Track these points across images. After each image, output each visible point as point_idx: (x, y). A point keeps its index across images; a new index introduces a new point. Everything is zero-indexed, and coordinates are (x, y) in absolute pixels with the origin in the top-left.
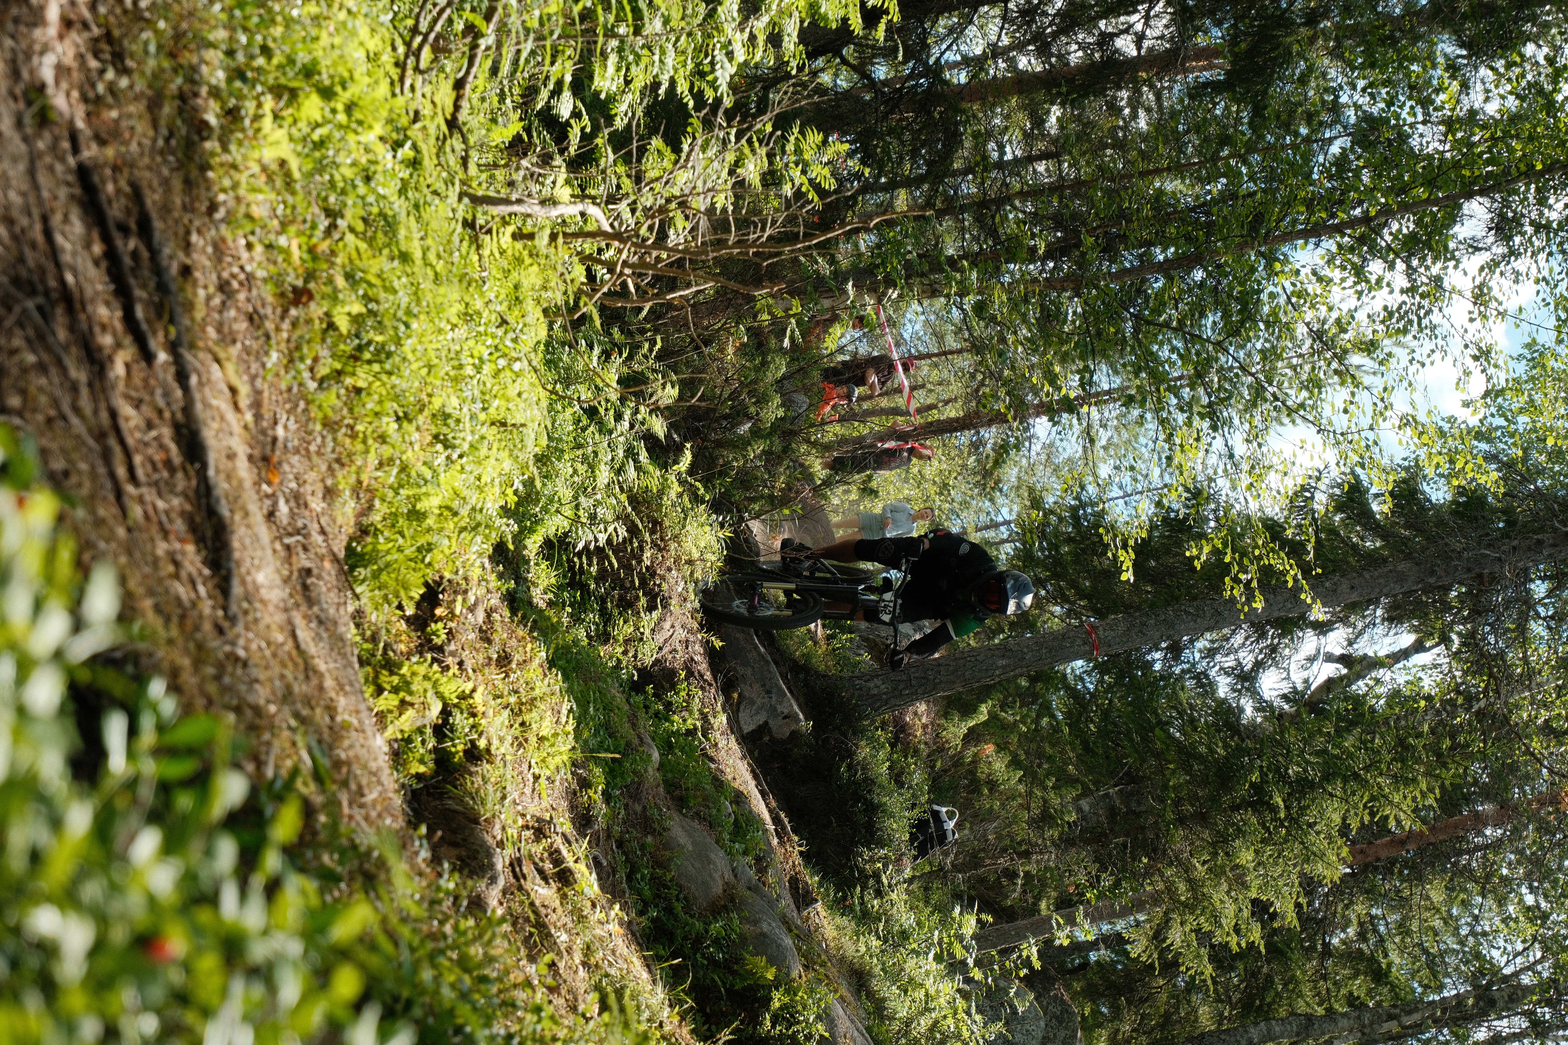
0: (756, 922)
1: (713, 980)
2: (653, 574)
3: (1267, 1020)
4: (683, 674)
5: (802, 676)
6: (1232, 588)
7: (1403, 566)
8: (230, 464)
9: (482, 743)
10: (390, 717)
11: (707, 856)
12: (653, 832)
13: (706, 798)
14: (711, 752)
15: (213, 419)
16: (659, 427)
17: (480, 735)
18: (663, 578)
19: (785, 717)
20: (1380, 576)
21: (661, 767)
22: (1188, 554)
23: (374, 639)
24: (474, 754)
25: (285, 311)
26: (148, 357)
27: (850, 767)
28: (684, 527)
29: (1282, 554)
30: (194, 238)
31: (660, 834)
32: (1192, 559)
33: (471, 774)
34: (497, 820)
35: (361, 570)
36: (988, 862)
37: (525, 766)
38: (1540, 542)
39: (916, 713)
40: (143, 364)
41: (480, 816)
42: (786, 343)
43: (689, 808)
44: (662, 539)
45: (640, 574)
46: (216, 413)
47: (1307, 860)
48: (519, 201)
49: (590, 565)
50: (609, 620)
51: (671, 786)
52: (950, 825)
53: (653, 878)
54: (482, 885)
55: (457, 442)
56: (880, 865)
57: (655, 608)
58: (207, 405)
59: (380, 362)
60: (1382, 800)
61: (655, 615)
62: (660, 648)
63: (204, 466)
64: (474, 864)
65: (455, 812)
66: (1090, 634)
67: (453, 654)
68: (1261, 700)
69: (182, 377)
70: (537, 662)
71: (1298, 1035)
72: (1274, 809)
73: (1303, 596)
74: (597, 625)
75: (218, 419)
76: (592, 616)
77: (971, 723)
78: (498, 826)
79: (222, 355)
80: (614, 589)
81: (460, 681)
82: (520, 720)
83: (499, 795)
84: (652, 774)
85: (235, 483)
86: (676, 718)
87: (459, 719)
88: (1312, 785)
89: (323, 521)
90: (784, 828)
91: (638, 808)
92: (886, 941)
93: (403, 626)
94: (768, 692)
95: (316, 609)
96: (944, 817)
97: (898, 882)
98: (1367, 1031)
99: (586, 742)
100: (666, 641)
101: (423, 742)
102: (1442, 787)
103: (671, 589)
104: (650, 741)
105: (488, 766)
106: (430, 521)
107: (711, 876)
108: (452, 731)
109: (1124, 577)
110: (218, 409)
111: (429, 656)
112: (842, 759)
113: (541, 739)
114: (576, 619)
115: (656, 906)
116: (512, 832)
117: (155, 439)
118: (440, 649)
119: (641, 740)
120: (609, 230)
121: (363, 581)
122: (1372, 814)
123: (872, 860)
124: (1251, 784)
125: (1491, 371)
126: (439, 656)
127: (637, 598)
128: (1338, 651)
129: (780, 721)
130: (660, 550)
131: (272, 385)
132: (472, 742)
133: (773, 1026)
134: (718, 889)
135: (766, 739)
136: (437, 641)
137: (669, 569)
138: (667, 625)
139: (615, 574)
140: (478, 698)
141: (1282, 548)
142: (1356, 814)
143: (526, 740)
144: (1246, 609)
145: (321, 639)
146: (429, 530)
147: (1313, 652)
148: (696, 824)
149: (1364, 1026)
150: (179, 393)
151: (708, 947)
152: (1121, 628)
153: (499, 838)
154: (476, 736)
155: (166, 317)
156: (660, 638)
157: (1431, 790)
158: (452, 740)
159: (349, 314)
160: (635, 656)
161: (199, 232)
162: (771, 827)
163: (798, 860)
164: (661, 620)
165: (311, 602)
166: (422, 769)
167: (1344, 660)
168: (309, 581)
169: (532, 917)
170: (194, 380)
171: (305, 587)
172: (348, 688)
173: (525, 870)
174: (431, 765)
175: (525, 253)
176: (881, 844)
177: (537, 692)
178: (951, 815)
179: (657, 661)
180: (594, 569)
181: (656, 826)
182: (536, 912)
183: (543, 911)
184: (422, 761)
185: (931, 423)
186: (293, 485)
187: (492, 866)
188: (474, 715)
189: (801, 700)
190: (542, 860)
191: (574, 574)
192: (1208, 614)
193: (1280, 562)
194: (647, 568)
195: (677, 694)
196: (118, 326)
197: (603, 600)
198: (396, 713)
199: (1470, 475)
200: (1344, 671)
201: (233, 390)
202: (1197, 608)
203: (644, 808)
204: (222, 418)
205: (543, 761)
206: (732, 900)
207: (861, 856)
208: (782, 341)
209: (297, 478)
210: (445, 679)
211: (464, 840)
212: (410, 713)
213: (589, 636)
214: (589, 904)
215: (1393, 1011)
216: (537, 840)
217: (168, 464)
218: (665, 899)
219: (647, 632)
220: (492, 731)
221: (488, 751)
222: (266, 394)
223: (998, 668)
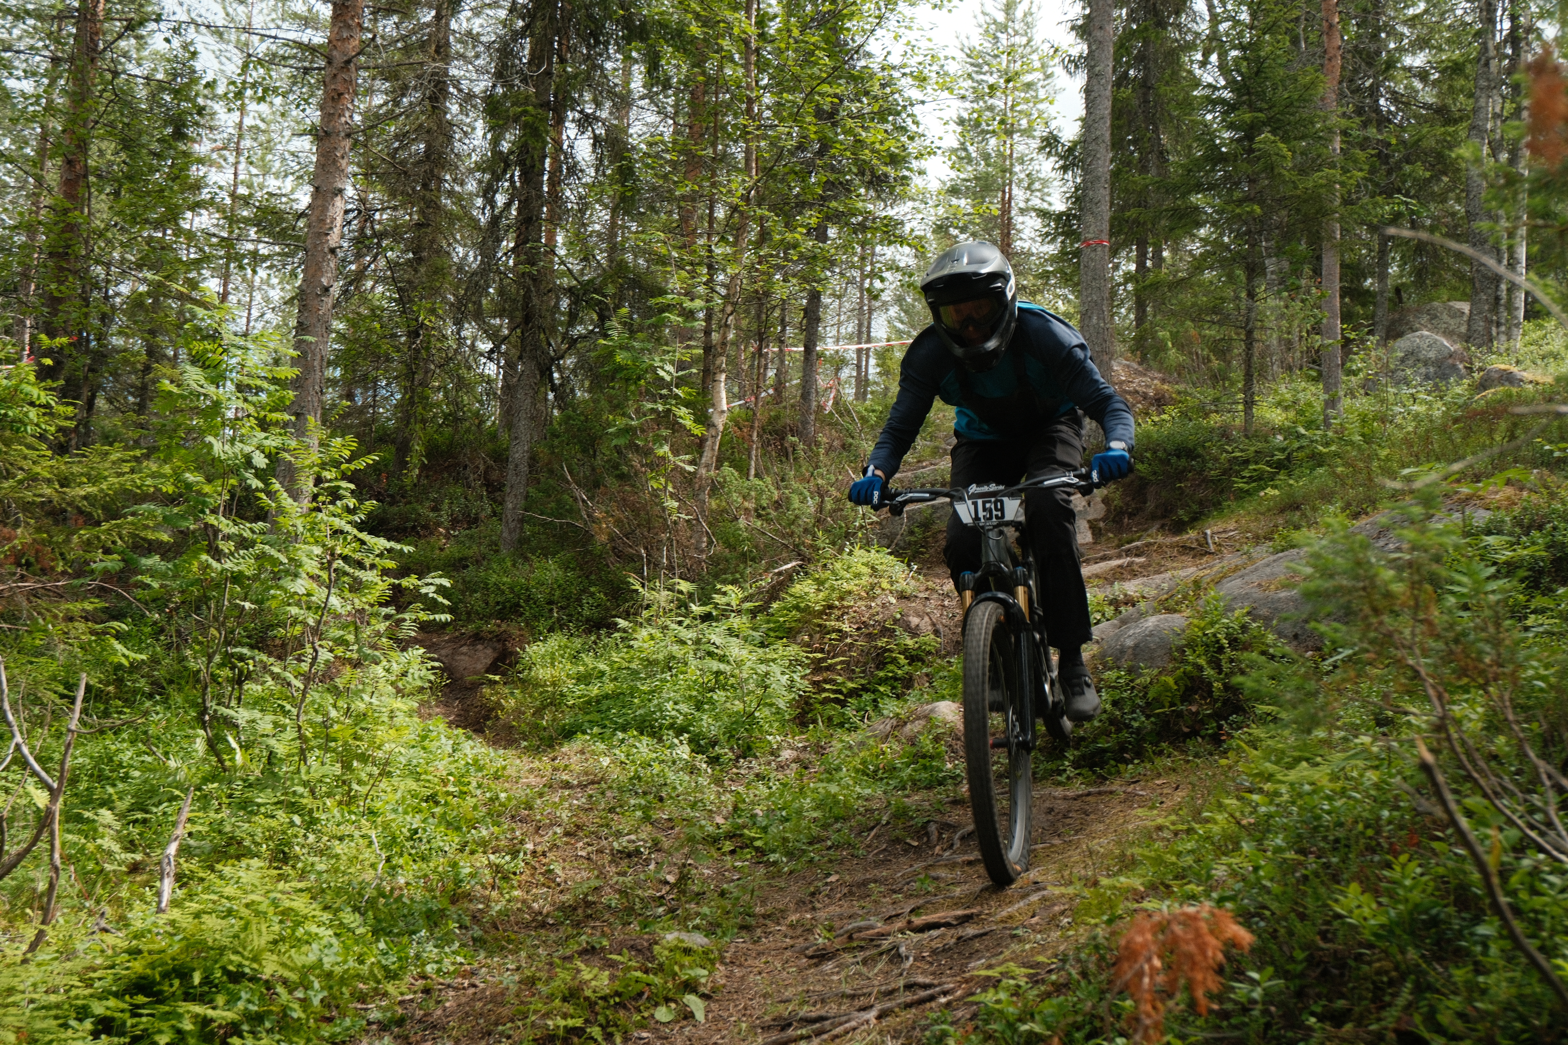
0: (1123, 651)
18: (872, 617)
42: (691, 469)
90: (1137, 548)
129: (1091, 510)
135: (1102, 524)
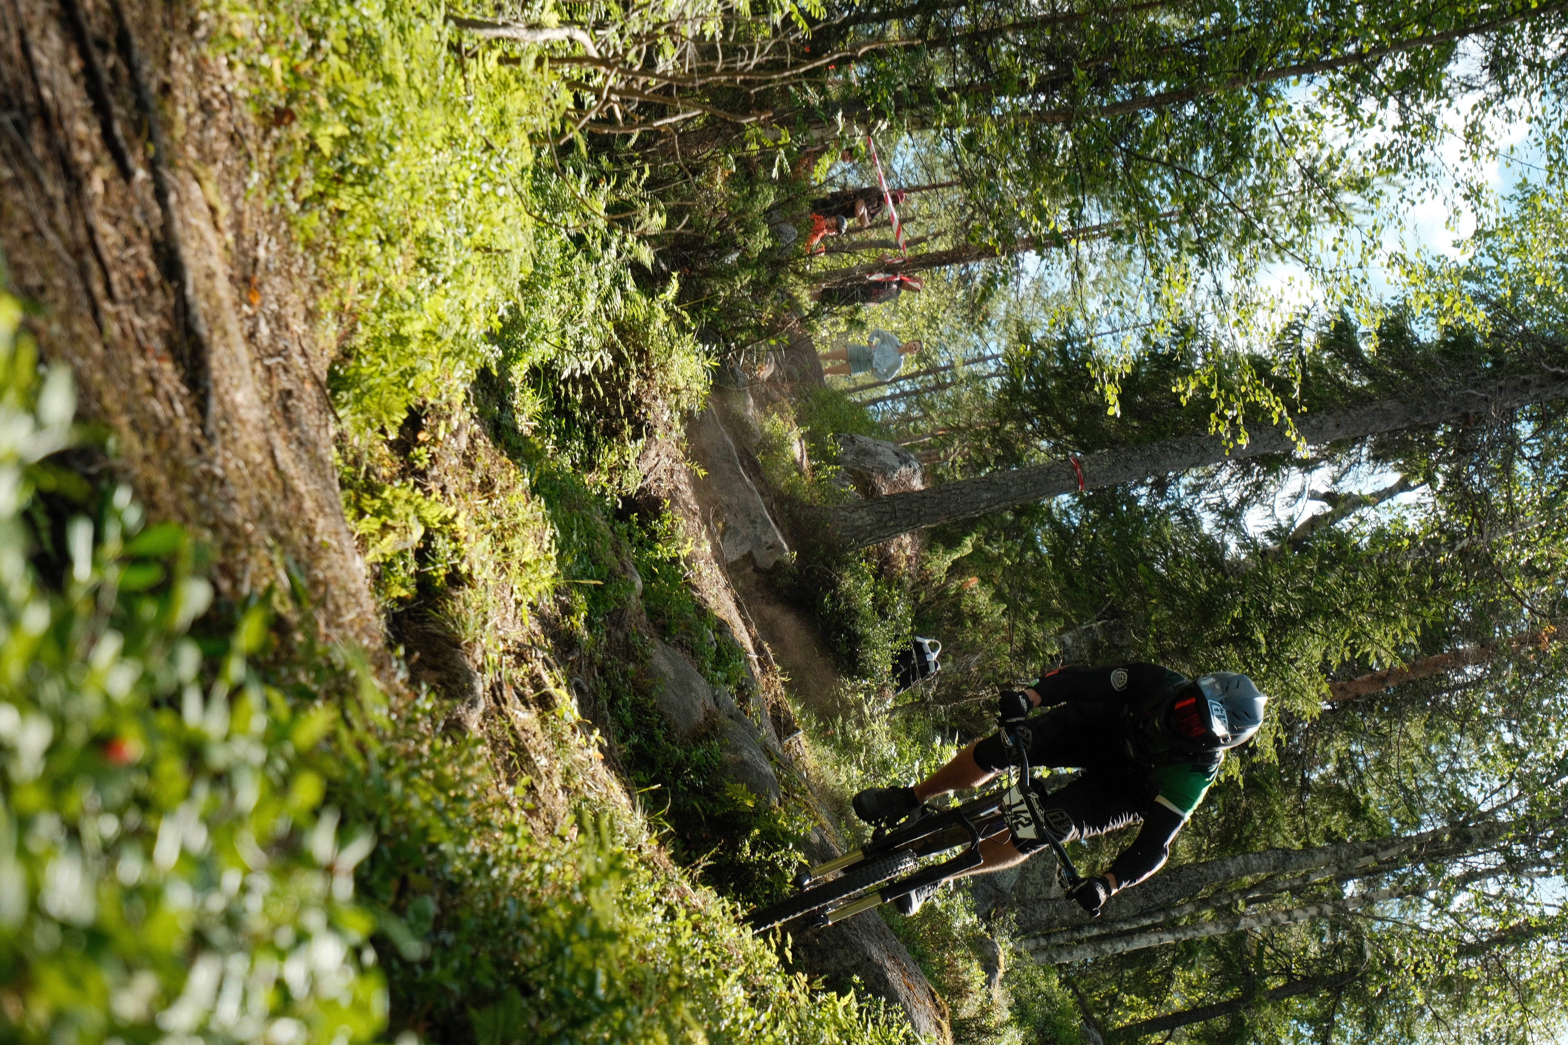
0: (736, 750)
1: (693, 806)
2: (639, 403)
3: (1245, 853)
4: (668, 503)
5: (787, 506)
6: (1218, 425)
7: (1389, 405)
8: (209, 284)
9: (464, 568)
10: (371, 540)
11: (689, 684)
12: (635, 659)
13: (689, 627)
14: (694, 581)
15: (192, 238)
16: (646, 255)
17: (462, 560)
18: (648, 406)
19: (770, 547)
20: (1366, 415)
21: (644, 595)
22: (1174, 390)
23: (356, 462)
24: (455, 579)
25: (267, 132)
26: (126, 174)
27: (833, 597)
28: (670, 356)
29: (1268, 391)
30: (174, 56)
31: (642, 662)
32: (1178, 395)
33: (452, 598)
34: (478, 645)
35: (344, 393)
36: (970, 694)
37: (507, 592)
38: (1526, 383)
39: (900, 545)
40: (122, 182)
41: (461, 640)
42: (775, 173)
43: (672, 636)
44: (648, 368)
45: (625, 402)
46: (195, 232)
47: (1287, 696)
48: (505, 25)
49: (575, 393)
50: (594, 448)
51: (654, 614)
52: (933, 657)
53: (635, 705)
54: (461, 710)
55: (440, 267)
56: (862, 696)
57: (641, 436)
58: (186, 224)
59: (364, 185)
60: (1363, 637)
61: (641, 443)
62: (645, 477)
63: (183, 285)
64: (454, 687)
65: (436, 636)
66: (1075, 469)
67: (435, 479)
68: (1245, 536)
69: (161, 195)
70: (520, 488)
71: (1275, 868)
72: (1255, 645)
73: (1288, 433)
74: (582, 453)
75: (197, 238)
76: (578, 444)
77: (956, 556)
78: (479, 651)
79: (202, 174)
80: (599, 417)
81: (442, 506)
82: (502, 546)
83: (480, 619)
84: (635, 602)
85: (214, 302)
86: (660, 546)
87: (441, 544)
88: (1294, 622)
89: (305, 343)
90: (767, 658)
91: (621, 636)
92: (866, 771)
93: (385, 450)
94: (753, 522)
95: (296, 430)
96: (927, 649)
97: (881, 713)
98: (1343, 865)
99: (569, 569)
100: (651, 470)
101: (405, 566)
102: (1423, 626)
103: (656, 418)
104: (633, 569)
105: (470, 591)
106: (414, 346)
107: (692, 704)
108: (434, 556)
109: (1111, 412)
110: (197, 228)
111: (411, 481)
112: (826, 590)
113: (524, 565)
114: (561, 447)
115: (638, 733)
116: (493, 656)
117: (133, 256)
118: (423, 474)
119: (624, 567)
120: (596, 55)
121: (346, 404)
122: (1353, 651)
123: (854, 691)
124: (1233, 619)
125: (1481, 210)
126: (422, 481)
127: (623, 426)
128: (1323, 490)
129: (764, 551)
130: (646, 378)
131: (253, 205)
132: (454, 567)
133: (753, 853)
134: (699, 716)
135: (751, 568)
136: (420, 465)
137: (655, 398)
138: (652, 454)
139: (600, 403)
140: (460, 523)
141: (1268, 385)
142: (1337, 651)
143: (508, 566)
144: (1231, 445)
145: (301, 460)
146: (413, 354)
147: (1298, 489)
148: (678, 652)
149: (1341, 861)
150: (157, 211)
151: (688, 774)
152: (1107, 463)
153: (480, 662)
154: (457, 561)
155: (145, 134)
156: (645, 467)
157: (1413, 629)
158: (434, 564)
159: (332, 136)
160: (620, 484)
161: (179, 50)
162: (754, 657)
163: (781, 690)
164: (646, 448)
165: (291, 423)
166: (403, 593)
167: (1330, 498)
168: (289, 403)
169: (512, 741)
170: (172, 198)
171: (286, 409)
172: (327, 510)
173: (506, 694)
174: (413, 589)
175: (512, 78)
176: (863, 675)
177: (520, 518)
178: (934, 647)
179: (641, 490)
180: (579, 397)
181: (638, 653)
182: (516, 736)
183: (523, 735)
184: (403, 585)
185: (920, 256)
186: (275, 306)
187: (472, 690)
188: (456, 540)
189: (786, 530)
190: (523, 685)
191: (559, 402)
192: (1193, 451)
193: (1266, 399)
194: (633, 396)
195: (661, 522)
196: (97, 142)
197: (588, 428)
198: (378, 537)
199: (1458, 314)
200: (1329, 509)
201: (213, 210)
202: (1183, 444)
203: (627, 635)
204: (202, 237)
205: (526, 587)
206: (713, 727)
207: (843, 686)
208: (771, 172)
209: (278, 300)
210: (427, 504)
211: (445, 664)
212: (391, 537)
213: (573, 464)
214: (569, 729)
215: (1370, 846)
216: (519, 665)
217: (146, 282)
218: (647, 726)
219: (632, 461)
220: (474, 555)
221: (470, 576)
222: (247, 215)
223: (982, 501)
